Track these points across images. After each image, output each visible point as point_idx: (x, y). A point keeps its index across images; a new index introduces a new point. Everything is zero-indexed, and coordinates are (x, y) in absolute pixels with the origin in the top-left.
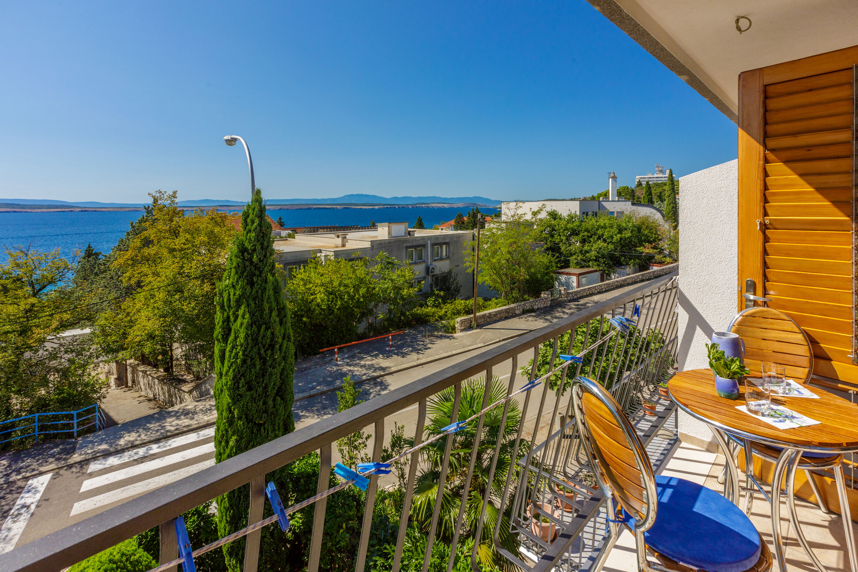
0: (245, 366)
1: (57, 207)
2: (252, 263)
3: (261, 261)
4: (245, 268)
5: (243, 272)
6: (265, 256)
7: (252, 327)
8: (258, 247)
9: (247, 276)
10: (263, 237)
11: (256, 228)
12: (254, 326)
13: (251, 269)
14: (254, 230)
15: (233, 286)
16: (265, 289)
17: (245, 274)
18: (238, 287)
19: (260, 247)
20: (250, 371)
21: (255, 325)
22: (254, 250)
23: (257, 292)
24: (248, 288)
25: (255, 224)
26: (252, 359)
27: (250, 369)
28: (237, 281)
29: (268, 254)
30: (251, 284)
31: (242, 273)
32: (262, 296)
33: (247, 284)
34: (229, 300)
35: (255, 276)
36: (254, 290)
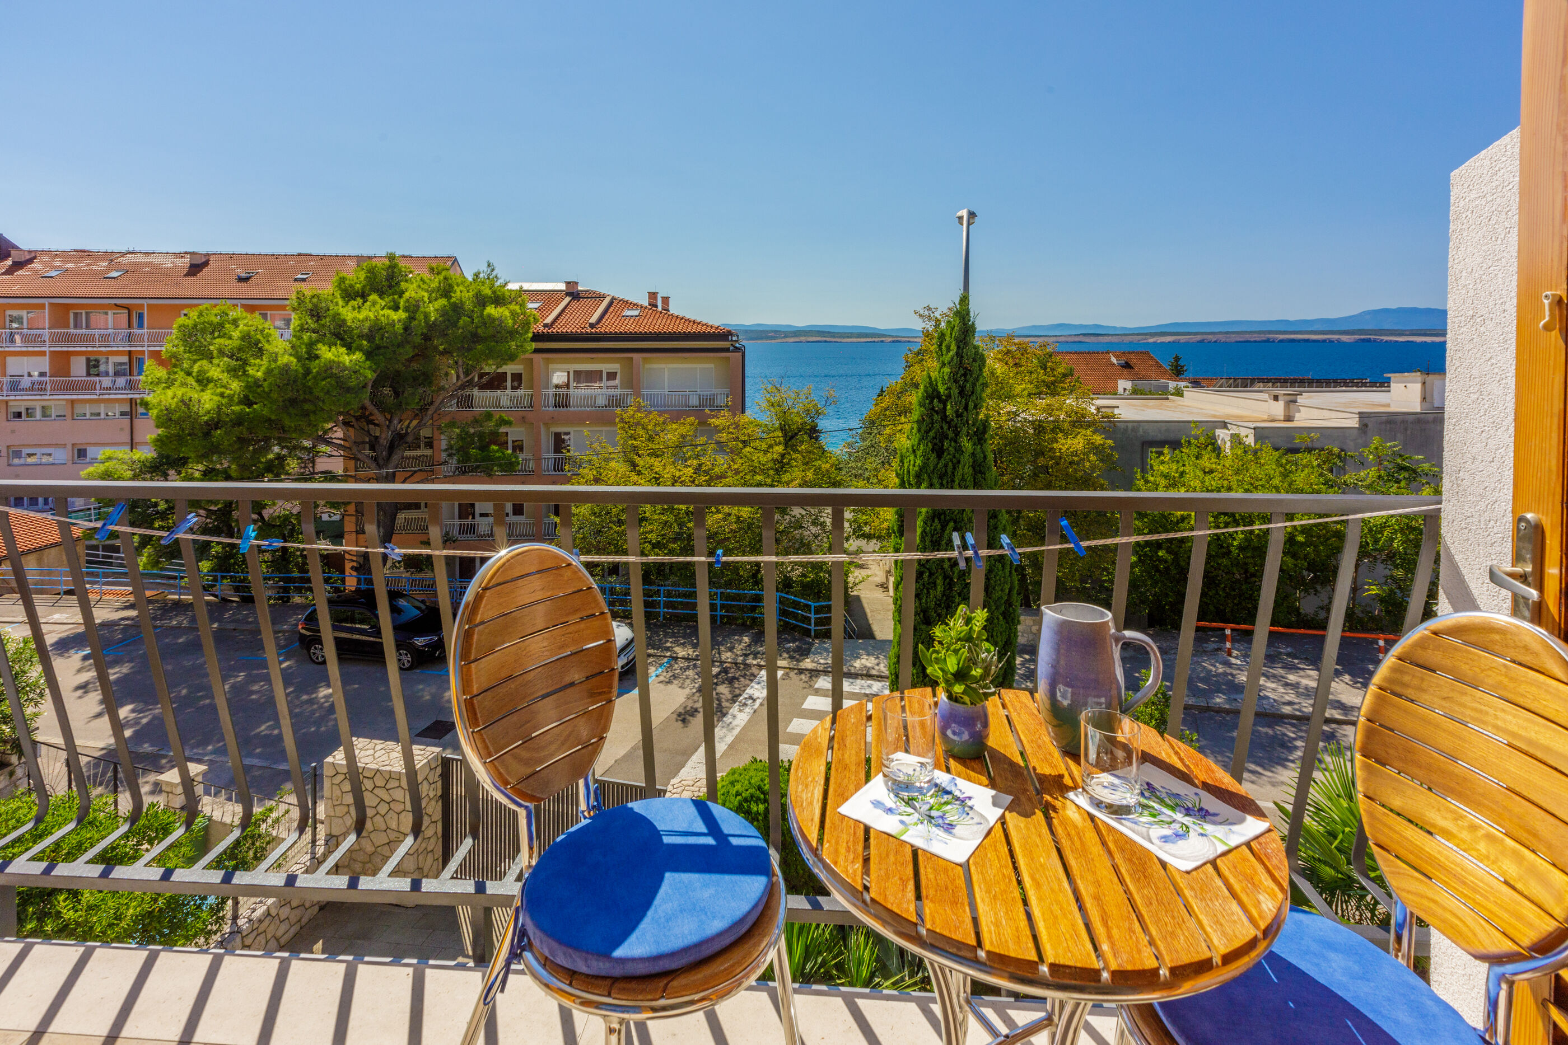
0: (921, 582)
2: (944, 417)
3: (959, 415)
4: (933, 423)
5: (930, 430)
6: (966, 408)
7: (934, 521)
8: (955, 391)
9: (934, 438)
10: (965, 375)
11: (952, 359)
12: (936, 520)
13: (942, 428)
14: (949, 363)
15: (914, 451)
16: (959, 462)
17: (932, 434)
18: (919, 453)
19: (957, 391)
20: (928, 592)
21: (939, 519)
22: (949, 396)
23: (946, 466)
24: (933, 456)
25: (951, 353)
26: (931, 575)
27: (928, 589)
28: (919, 444)
29: (971, 405)
30: (939, 452)
31: (927, 432)
32: (953, 473)
33: (933, 450)
34: (909, 472)
35: (947, 438)
36: (943, 461)
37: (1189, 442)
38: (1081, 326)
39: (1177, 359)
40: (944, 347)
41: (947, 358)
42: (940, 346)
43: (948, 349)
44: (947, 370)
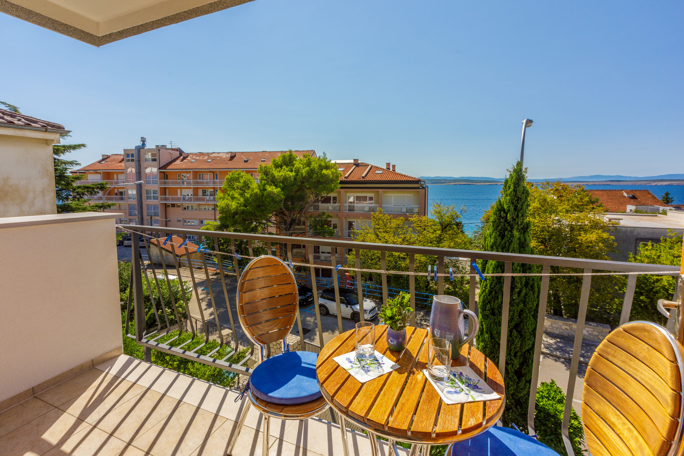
0: (491, 296)
1: (488, 182)
2: (506, 220)
3: (514, 220)
4: (500, 223)
5: (499, 226)
6: (517, 216)
7: (498, 268)
8: (512, 208)
9: (500, 230)
10: (518, 200)
11: (511, 193)
12: (499, 268)
13: (505, 225)
14: (509, 195)
15: (490, 236)
16: (512, 242)
17: (499, 228)
18: (492, 236)
19: (513, 208)
20: (494, 301)
21: (501, 268)
22: (509, 210)
23: (505, 243)
24: (499, 239)
25: (511, 190)
26: (496, 293)
27: (494, 300)
28: (493, 232)
29: (520, 215)
30: (502, 236)
31: (497, 227)
32: (509, 247)
33: (499, 236)
34: (488, 245)
35: (507, 230)
36: (504, 241)
37: (666, 240)
38: (609, 176)
39: (667, 194)
40: (507, 187)
41: (508, 192)
42: (506, 186)
43: (509, 188)
44: (508, 198)
